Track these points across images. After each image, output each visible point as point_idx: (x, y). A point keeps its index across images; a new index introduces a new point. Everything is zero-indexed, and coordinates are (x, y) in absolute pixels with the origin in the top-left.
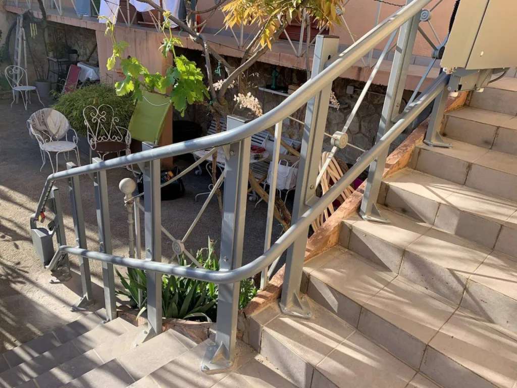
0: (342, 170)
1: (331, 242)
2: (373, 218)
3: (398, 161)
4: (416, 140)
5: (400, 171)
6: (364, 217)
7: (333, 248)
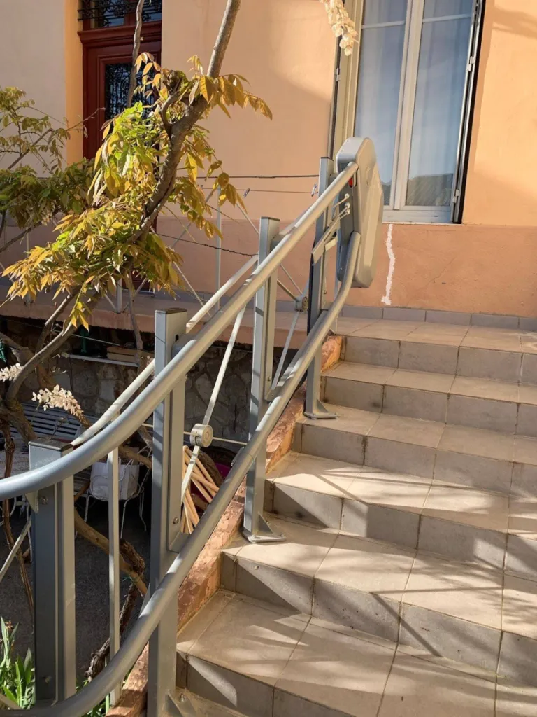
0: (207, 469)
1: (210, 588)
2: (263, 538)
3: (280, 446)
4: (295, 413)
5: (283, 458)
6: (251, 538)
7: (216, 598)
